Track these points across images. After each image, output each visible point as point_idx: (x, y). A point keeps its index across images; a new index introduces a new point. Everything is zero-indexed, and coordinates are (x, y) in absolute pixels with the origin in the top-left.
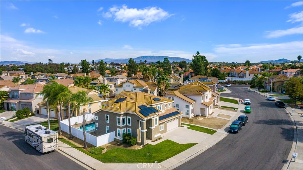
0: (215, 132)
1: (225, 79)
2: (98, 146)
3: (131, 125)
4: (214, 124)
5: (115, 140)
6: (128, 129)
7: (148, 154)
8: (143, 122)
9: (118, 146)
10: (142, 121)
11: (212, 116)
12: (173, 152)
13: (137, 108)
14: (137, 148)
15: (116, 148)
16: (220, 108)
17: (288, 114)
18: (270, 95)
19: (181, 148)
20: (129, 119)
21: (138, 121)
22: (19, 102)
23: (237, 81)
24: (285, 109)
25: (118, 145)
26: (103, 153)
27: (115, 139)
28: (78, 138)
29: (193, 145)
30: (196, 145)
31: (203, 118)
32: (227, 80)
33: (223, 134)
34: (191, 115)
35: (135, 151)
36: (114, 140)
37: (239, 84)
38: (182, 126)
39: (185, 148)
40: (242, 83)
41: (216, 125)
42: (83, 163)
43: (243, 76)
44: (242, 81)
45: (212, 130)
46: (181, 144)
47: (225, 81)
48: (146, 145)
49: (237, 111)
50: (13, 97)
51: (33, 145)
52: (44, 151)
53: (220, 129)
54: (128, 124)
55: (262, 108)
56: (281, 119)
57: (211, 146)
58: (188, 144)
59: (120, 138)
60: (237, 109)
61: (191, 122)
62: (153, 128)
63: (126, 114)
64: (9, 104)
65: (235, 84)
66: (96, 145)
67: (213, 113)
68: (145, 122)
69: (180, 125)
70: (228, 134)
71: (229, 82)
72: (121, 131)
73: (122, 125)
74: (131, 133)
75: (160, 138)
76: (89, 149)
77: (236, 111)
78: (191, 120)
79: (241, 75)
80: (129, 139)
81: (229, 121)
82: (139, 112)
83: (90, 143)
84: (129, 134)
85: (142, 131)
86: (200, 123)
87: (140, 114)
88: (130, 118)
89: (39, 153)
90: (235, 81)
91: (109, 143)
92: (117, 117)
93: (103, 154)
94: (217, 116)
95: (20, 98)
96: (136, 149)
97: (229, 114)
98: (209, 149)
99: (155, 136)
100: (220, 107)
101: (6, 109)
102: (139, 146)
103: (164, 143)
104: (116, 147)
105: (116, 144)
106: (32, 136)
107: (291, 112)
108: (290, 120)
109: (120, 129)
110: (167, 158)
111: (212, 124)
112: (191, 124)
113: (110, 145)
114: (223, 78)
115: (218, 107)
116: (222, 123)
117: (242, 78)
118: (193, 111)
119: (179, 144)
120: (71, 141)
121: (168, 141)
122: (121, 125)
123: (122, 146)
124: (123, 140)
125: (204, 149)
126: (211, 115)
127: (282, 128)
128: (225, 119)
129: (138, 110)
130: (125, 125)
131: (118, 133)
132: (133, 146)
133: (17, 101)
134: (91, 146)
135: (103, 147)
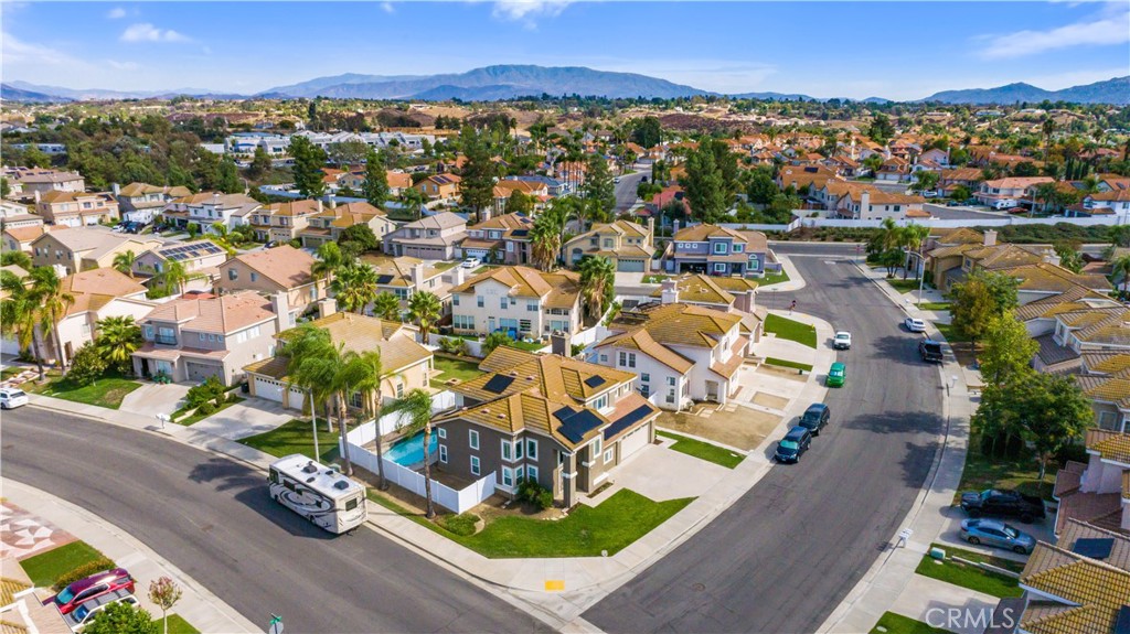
0: (741, 458)
1: (792, 218)
2: (461, 512)
3: (536, 459)
4: (739, 431)
5: (497, 493)
6: (529, 466)
7: (583, 532)
8: (569, 457)
9: (508, 512)
10: (567, 455)
11: (738, 401)
12: (640, 526)
13: (552, 418)
14: (555, 515)
15: (505, 517)
16: (762, 365)
17: (942, 388)
18: (916, 301)
19: (658, 514)
20: (532, 445)
21: (556, 452)
22: (182, 357)
23: (831, 228)
24: (940, 367)
25: (508, 507)
26: (478, 531)
27: (496, 489)
28: (401, 487)
29: (686, 502)
30: (693, 502)
31: (711, 412)
32: (796, 224)
33: (761, 465)
34: (683, 401)
35: (552, 525)
36: (493, 492)
37: (836, 240)
38: (657, 442)
39: (666, 512)
40: (846, 237)
41: (745, 436)
42: (441, 559)
43: (850, 209)
44: (845, 229)
45: (734, 453)
46: (658, 500)
47: (789, 228)
48: (576, 506)
49: (808, 376)
50: (159, 342)
51: (304, 511)
52: (341, 529)
53: (754, 449)
54: (528, 456)
55: (878, 364)
56: (916, 409)
57: (727, 506)
58: (674, 501)
59: (511, 490)
60: (809, 368)
61: (682, 426)
62: (591, 464)
63: (525, 434)
64: (150, 364)
65: (823, 240)
66: (458, 509)
67: (740, 388)
68: (573, 456)
69: (653, 440)
70: (772, 465)
71: (802, 233)
72: (512, 474)
73: (517, 460)
74: (537, 476)
75: (606, 485)
76: (441, 520)
77: (805, 379)
78: (680, 419)
79: (846, 207)
80: (535, 495)
81: (781, 417)
82: (559, 430)
83: (439, 502)
84: (533, 479)
85: (567, 476)
86: (704, 430)
87: (560, 437)
88: (536, 442)
89: (329, 534)
90: (824, 228)
91: (483, 502)
92: (503, 441)
93: (479, 534)
94: (752, 401)
95: (181, 344)
96: (554, 519)
97: (783, 391)
98: (723, 514)
99: (595, 481)
100: (763, 362)
101: (140, 374)
102: (558, 510)
103: (617, 501)
104: (504, 513)
105: (503, 504)
106: (299, 492)
107: (950, 384)
108: (938, 414)
109: (509, 469)
110: (629, 542)
111: (734, 433)
112: (682, 431)
113: (487, 506)
114: (786, 219)
115: (756, 364)
116: (760, 428)
117: (845, 218)
118: (687, 390)
119: (653, 502)
120: (386, 495)
121: (625, 493)
122: (514, 459)
123: (518, 510)
124: (517, 495)
125: (712, 515)
126: (733, 397)
127: (910, 446)
128: (772, 411)
129: (556, 423)
130: (522, 457)
131: (504, 476)
132: (543, 509)
133: (174, 355)
134: (444, 512)
135: (474, 514)
